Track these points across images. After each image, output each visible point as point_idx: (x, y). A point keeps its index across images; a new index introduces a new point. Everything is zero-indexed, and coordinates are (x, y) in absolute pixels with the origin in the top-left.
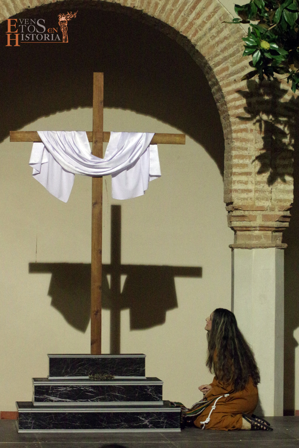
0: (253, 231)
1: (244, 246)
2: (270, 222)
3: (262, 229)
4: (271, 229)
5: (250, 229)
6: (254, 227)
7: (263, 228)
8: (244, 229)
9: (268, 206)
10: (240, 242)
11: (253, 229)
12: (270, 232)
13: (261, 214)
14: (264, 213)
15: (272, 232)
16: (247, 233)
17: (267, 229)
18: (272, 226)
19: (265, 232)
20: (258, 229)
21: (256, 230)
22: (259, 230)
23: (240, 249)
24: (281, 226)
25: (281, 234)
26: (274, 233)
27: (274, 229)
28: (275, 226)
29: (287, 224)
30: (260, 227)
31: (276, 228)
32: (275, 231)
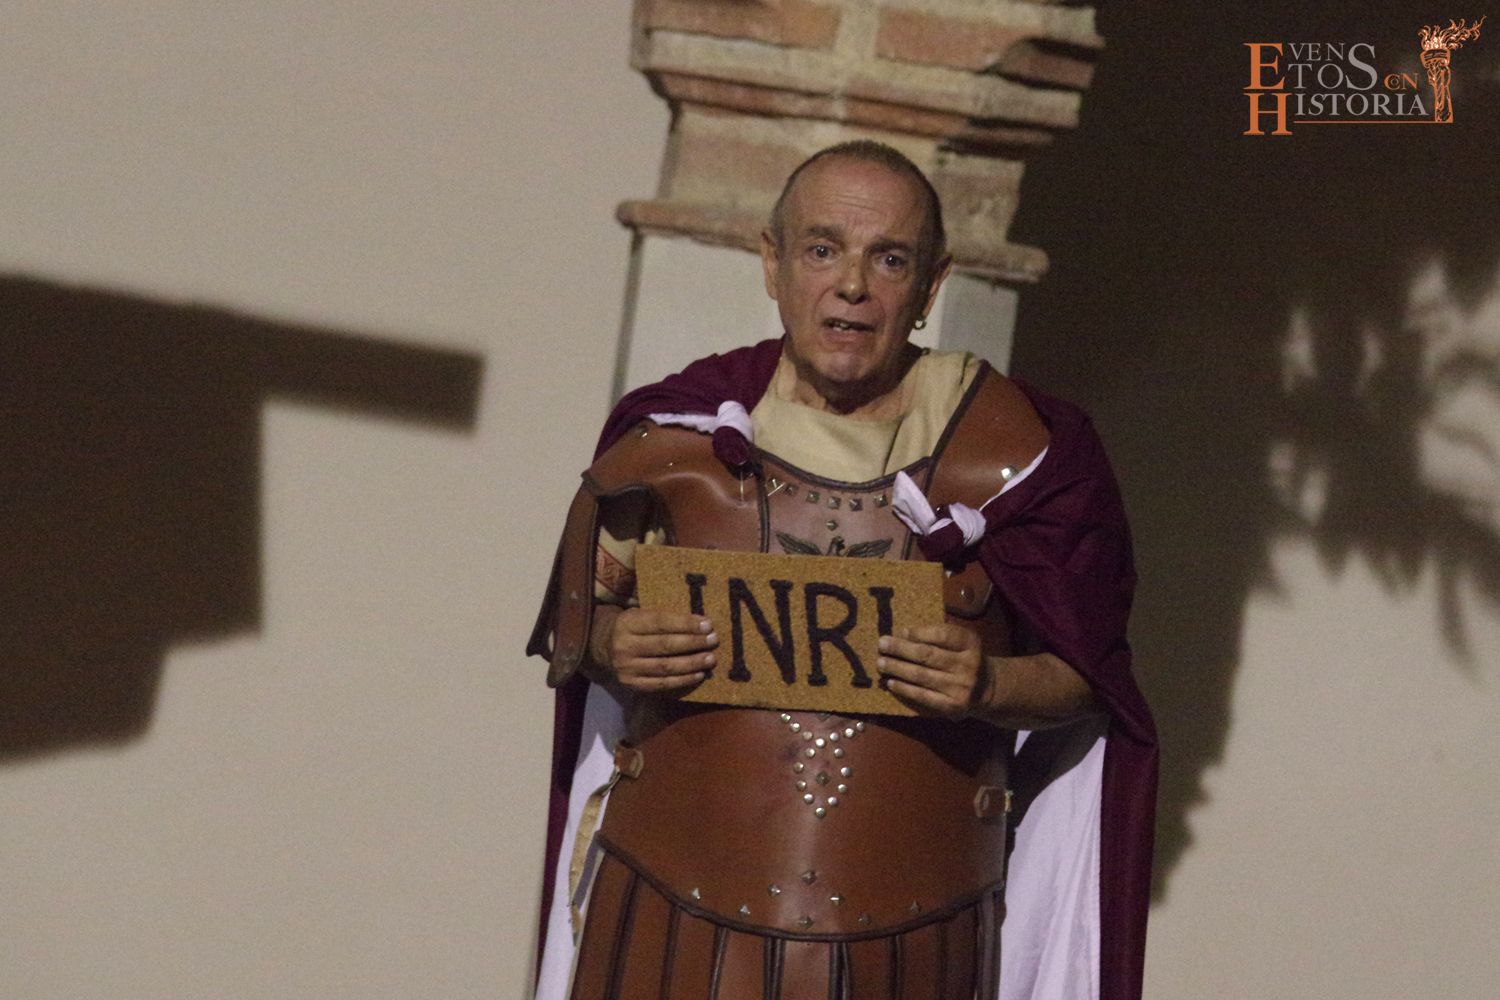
0: (803, 123)
1: (718, 226)
2: (935, 72)
3: (865, 112)
4: (934, 122)
5: (778, 102)
6: (810, 95)
7: (877, 111)
8: (739, 96)
10: (697, 190)
11: (803, 105)
12: (925, 148)
15: (944, 149)
16: (757, 130)
17: (907, 122)
18: (944, 104)
20: (839, 109)
21: (826, 119)
22: (845, 123)
23: (686, 247)
24: (1017, 113)
25: (1014, 170)
26: (952, 157)
27: (956, 129)
28: (967, 107)
29: (1063, 107)
30: (853, 98)
31: (975, 121)
32: (966, 147)
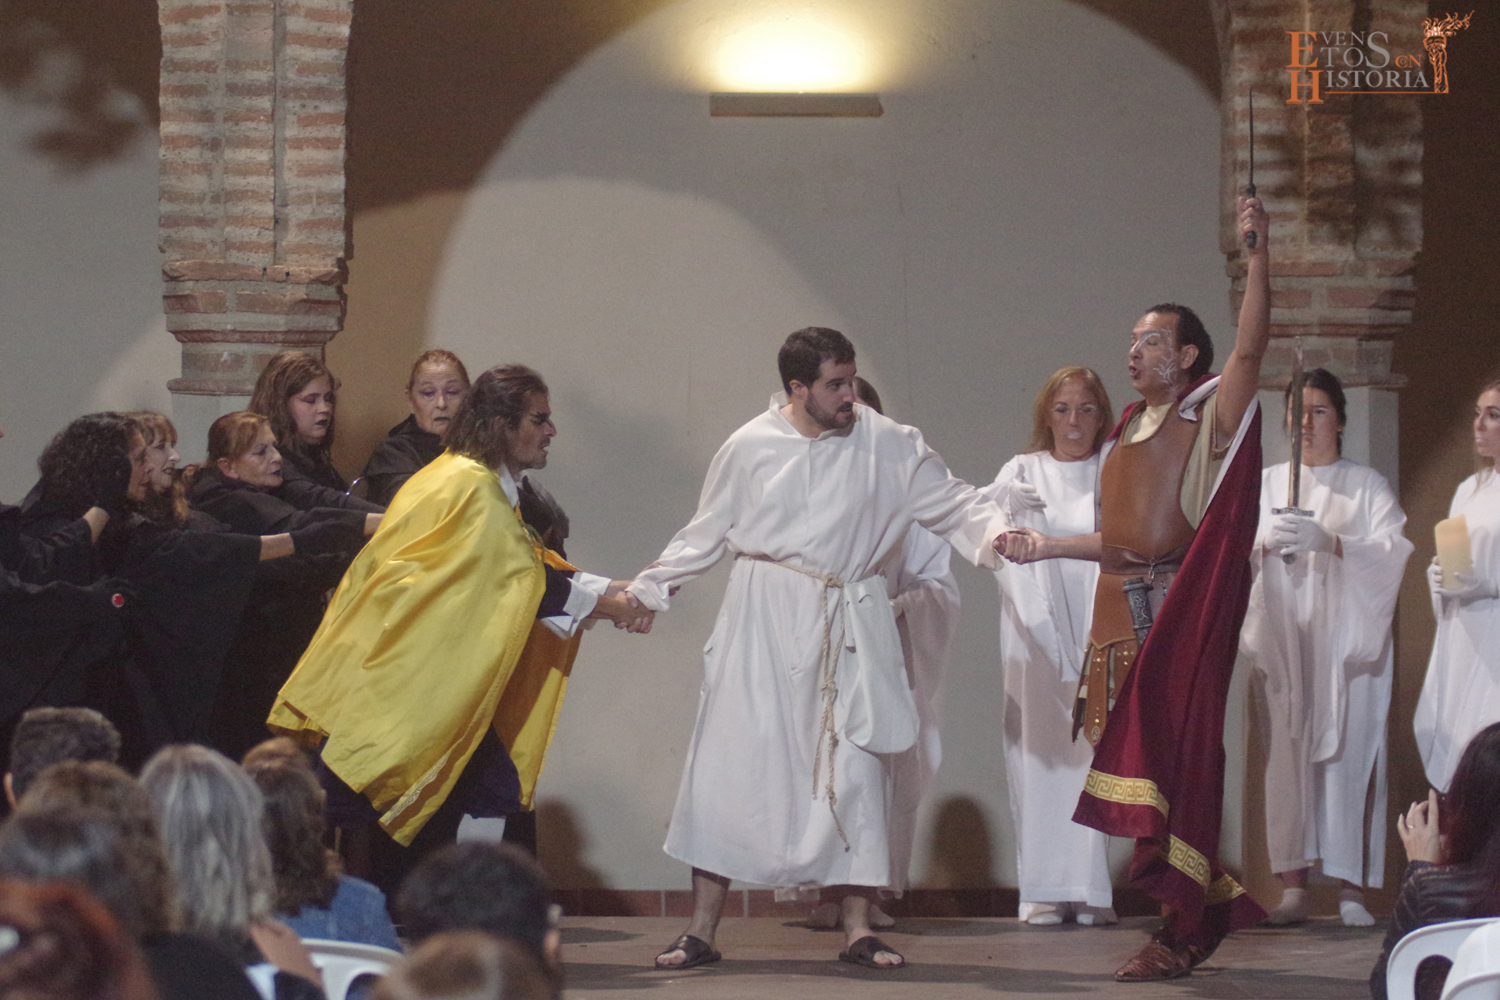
0: (1301, 337)
2: (1354, 310)
3: (1327, 330)
4: (1355, 330)
5: (1292, 331)
6: (1305, 326)
7: (1330, 328)
9: (1346, 261)
11: (1301, 330)
12: (1353, 341)
13: (1326, 284)
14: (1332, 282)
15: (1359, 340)
16: (1285, 342)
17: (1343, 331)
18: (1358, 321)
19: (1340, 340)
20: (1317, 330)
21: (1311, 334)
22: (1319, 335)
24: (1387, 321)
25: (1390, 344)
26: (1364, 342)
27: (1364, 331)
28: (1366, 321)
29: (1404, 316)
30: (1321, 325)
31: (1371, 327)
32: (1370, 337)
